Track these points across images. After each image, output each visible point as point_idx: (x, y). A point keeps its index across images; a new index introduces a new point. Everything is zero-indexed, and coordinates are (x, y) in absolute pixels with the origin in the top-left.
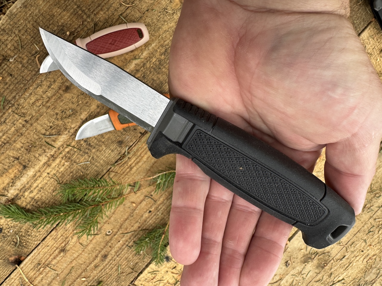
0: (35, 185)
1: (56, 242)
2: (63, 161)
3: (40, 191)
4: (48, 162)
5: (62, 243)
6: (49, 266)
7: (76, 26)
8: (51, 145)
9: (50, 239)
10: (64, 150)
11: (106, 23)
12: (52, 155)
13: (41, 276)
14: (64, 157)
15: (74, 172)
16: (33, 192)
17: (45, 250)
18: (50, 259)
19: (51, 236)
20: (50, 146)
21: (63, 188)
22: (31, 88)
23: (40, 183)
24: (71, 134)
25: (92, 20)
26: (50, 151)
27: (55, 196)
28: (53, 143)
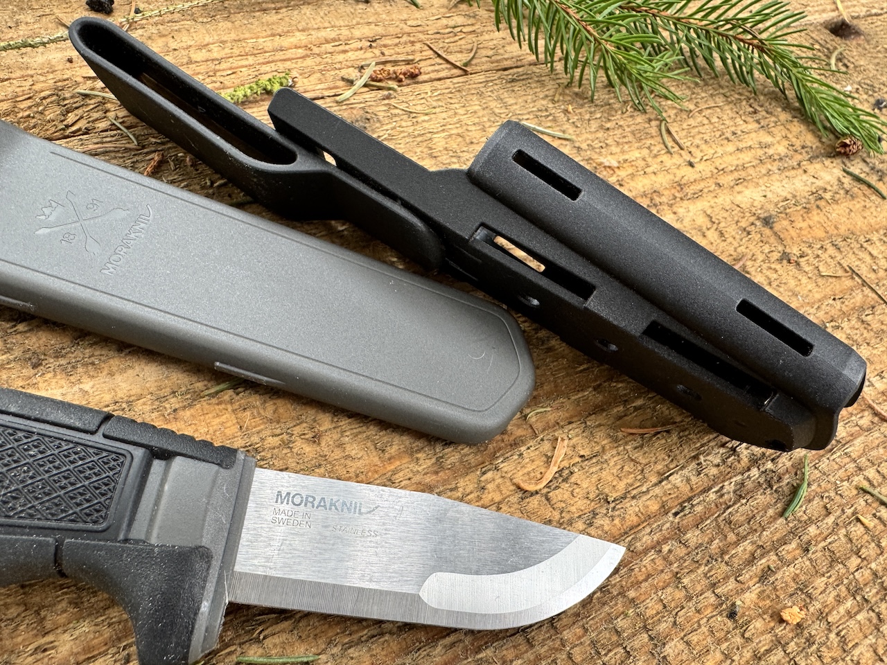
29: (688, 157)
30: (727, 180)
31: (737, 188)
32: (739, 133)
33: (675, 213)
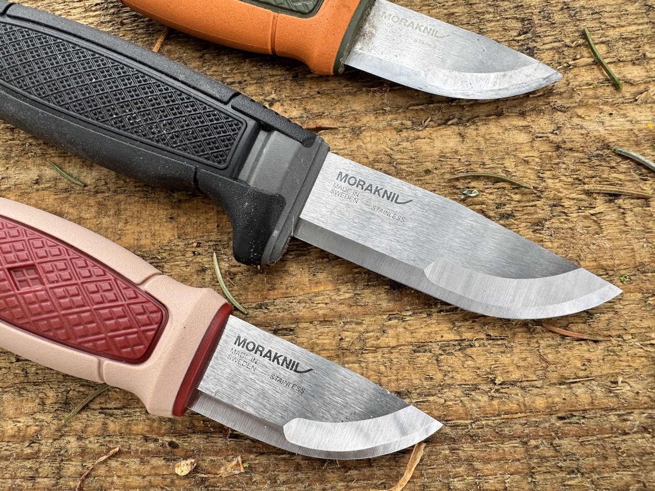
22: (540, 403)
24: (559, 117)
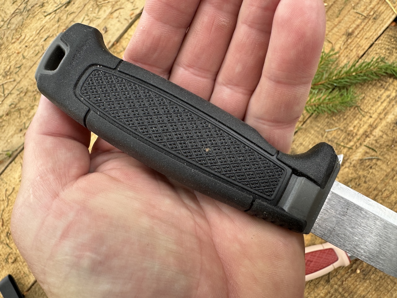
0: (385, 104)
1: (358, 44)
2: (355, 131)
3: (379, 98)
4: (372, 129)
5: (351, 43)
6: (363, 17)
7: (349, 279)
8: (370, 148)
9: (365, 47)
10: (355, 143)
11: (316, 283)
12: (367, 138)
13: (372, 6)
14: (355, 136)
15: (342, 120)
16: (387, 96)
17: (369, 34)
18: (363, 24)
19: (364, 49)
20: (370, 146)
21: (353, 102)
23: (379, 107)
25: (332, 287)
26: (371, 142)
27: (362, 93)
28: (368, 150)
29: (369, 115)
30: (382, 116)
31: (386, 117)
32: (380, 96)
33: (373, 135)
